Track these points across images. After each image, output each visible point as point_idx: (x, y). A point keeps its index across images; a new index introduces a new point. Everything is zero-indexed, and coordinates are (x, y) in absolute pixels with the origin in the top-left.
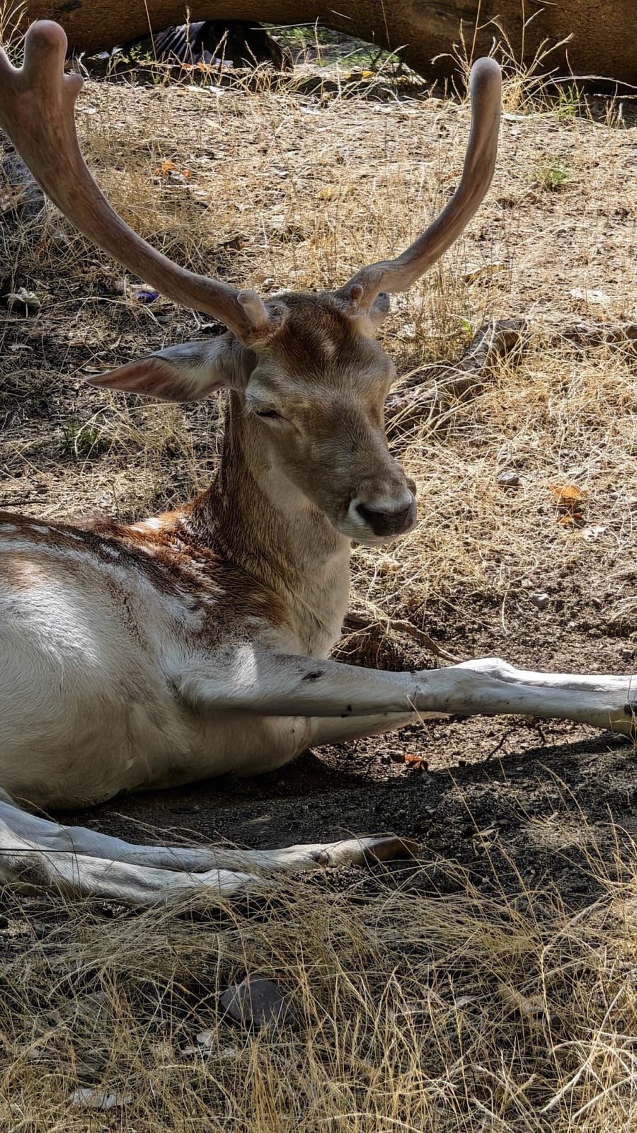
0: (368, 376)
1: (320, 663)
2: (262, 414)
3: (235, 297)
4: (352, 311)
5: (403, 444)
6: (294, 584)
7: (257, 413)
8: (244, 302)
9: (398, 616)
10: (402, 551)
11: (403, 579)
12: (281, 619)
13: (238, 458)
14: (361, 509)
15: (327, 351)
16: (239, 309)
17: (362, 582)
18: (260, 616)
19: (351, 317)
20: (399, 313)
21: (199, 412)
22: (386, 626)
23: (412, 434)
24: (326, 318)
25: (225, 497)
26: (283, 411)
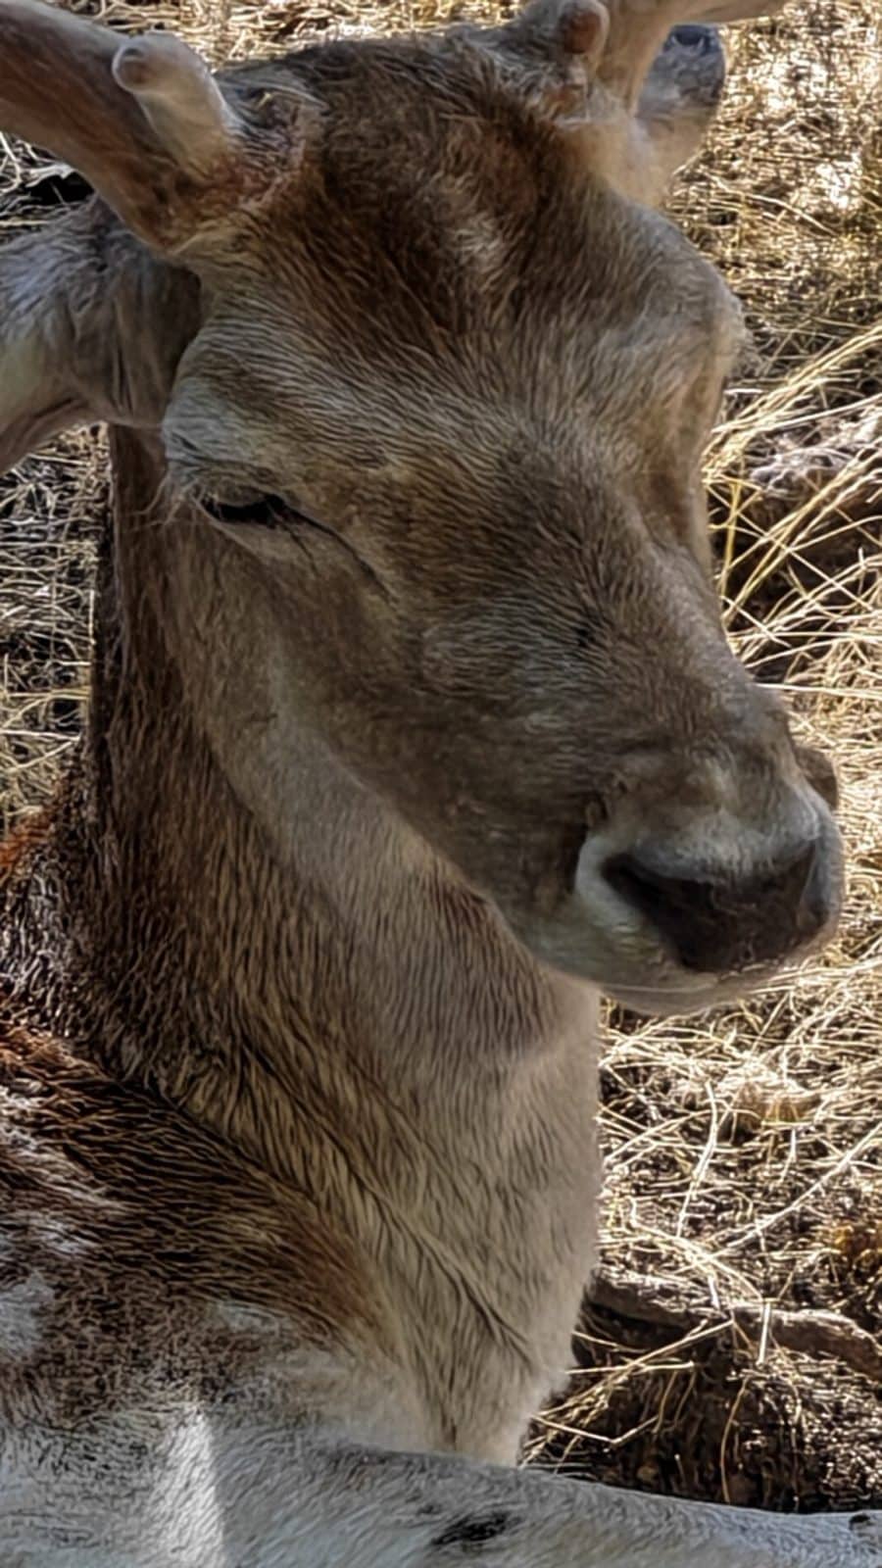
0: (636, 351)
1: (498, 1479)
2: (229, 514)
3: (106, 59)
4: (568, 99)
5: (814, 627)
6: (384, 1163)
7: (209, 506)
8: (139, 81)
9: (802, 1294)
10: (816, 1040)
11: (821, 1151)
12: (346, 1309)
13: (150, 679)
14: (621, 873)
15: (472, 260)
16: (127, 107)
17: (664, 1163)
18: (261, 1299)
19: (561, 122)
20: (799, 118)
21: (18, 509)
22: (754, 1335)
23: (853, 587)
24: (465, 131)
25: (109, 837)
26: (309, 499)
